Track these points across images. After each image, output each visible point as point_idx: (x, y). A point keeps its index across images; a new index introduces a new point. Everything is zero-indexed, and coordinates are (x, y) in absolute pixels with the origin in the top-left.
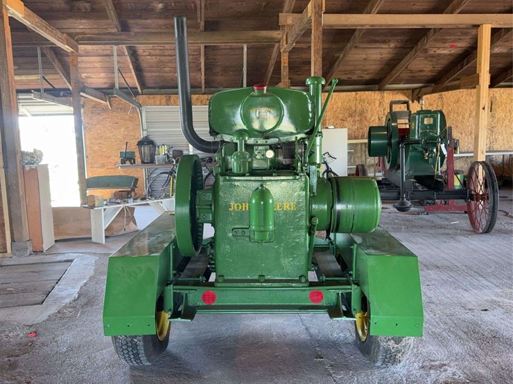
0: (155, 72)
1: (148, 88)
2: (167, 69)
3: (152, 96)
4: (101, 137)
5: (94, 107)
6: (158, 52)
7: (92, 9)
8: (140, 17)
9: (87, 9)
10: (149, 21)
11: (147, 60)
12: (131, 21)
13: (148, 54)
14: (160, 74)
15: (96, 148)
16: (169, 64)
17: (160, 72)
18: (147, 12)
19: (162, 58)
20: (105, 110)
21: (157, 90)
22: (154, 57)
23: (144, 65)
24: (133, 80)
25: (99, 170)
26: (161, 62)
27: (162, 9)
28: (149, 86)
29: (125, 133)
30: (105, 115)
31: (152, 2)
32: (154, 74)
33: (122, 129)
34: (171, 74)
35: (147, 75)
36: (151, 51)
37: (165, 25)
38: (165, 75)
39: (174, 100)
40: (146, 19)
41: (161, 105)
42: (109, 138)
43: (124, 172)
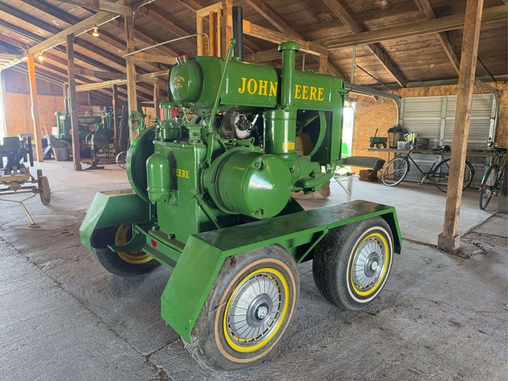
0: (409, 66)
1: (411, 81)
2: (420, 62)
3: (412, 89)
4: (366, 125)
5: (365, 100)
6: (403, 47)
7: (333, 18)
8: (372, 18)
9: (329, 19)
10: (381, 20)
11: (398, 56)
12: (367, 23)
13: (395, 50)
14: (416, 67)
15: (361, 134)
16: (419, 57)
17: (414, 66)
18: (375, 12)
19: (410, 52)
20: (372, 102)
21: (420, 83)
22: (402, 52)
23: (397, 61)
24: (389, 76)
25: (361, 152)
26: (410, 56)
27: (387, 6)
28: (411, 79)
29: (385, 121)
30: (371, 107)
31: (375, 1)
32: (410, 68)
33: (383, 118)
34: (425, 66)
35: (404, 69)
36: (397, 47)
37: (398, 20)
38: (421, 67)
39: (432, 91)
40: (378, 18)
41: (419, 96)
42: (372, 126)
43: (380, 155)
